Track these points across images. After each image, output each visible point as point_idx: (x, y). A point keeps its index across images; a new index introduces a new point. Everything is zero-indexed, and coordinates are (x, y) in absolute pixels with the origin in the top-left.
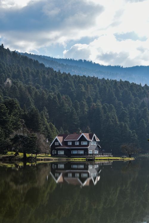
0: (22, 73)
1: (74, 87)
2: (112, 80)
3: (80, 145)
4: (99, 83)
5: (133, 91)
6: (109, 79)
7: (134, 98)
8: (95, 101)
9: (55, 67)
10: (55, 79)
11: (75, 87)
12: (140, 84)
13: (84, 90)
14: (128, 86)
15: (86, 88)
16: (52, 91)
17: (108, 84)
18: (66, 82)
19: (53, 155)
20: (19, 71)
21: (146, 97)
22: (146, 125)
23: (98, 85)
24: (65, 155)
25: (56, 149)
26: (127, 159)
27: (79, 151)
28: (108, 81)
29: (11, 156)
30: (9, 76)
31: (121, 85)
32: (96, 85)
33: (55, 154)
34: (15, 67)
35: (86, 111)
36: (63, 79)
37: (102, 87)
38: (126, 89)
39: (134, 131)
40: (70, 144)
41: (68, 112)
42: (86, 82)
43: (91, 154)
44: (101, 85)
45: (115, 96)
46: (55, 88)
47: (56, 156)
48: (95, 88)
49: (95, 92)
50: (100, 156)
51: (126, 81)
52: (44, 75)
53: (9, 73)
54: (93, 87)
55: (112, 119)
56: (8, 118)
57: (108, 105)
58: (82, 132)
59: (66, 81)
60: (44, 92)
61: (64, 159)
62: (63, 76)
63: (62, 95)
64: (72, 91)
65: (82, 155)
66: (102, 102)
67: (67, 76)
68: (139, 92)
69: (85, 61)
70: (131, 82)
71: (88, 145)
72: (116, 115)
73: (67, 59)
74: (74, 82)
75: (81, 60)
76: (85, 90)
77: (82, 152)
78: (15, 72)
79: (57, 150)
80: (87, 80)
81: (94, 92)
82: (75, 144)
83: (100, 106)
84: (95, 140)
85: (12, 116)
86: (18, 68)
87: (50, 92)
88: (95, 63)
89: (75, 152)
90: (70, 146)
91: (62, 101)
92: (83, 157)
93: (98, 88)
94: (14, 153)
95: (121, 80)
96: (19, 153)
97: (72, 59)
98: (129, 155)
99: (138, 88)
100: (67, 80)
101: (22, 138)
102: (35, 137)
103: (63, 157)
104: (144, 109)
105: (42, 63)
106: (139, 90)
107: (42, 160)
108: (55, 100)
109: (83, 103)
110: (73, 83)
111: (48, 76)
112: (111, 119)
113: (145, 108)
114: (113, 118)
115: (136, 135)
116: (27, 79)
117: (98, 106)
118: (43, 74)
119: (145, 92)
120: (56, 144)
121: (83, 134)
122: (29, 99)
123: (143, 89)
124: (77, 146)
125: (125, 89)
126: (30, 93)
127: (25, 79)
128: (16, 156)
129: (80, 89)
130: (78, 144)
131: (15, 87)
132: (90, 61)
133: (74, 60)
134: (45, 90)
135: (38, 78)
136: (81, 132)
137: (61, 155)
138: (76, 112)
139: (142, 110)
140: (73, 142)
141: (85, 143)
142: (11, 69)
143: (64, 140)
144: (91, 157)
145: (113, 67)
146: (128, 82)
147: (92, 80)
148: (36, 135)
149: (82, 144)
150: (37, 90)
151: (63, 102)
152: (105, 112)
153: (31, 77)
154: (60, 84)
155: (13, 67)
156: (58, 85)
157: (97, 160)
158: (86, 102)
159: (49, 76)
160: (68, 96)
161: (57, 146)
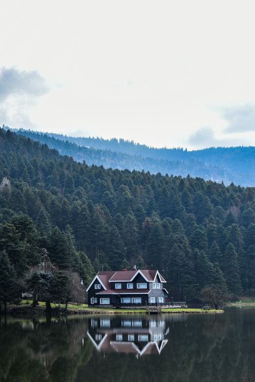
0: (26, 169)
1: (112, 190)
2: (174, 176)
3: (135, 289)
4: (153, 183)
5: (213, 196)
6: (170, 176)
7: (214, 207)
8: (149, 214)
9: (73, 152)
10: (80, 176)
11: (115, 191)
12: (223, 183)
13: (129, 196)
14: (203, 187)
15: (134, 192)
16: (77, 197)
17: (170, 184)
18: (98, 182)
19: (92, 305)
20: (21, 166)
21: (234, 205)
22: (236, 254)
23: (153, 187)
24: (112, 306)
25: (96, 296)
26: (212, 311)
27: (133, 299)
28: (167, 179)
29: (26, 307)
30: (5, 174)
31: (191, 185)
32: (149, 186)
33: (95, 304)
34: (14, 159)
35: (136, 231)
36: (95, 178)
37: (160, 189)
38: (200, 192)
39: (217, 263)
40: (119, 287)
41: (105, 233)
42: (132, 181)
43: (153, 304)
44: (157, 186)
45: (183, 204)
46: (81, 192)
47: (96, 306)
48: (148, 192)
49: (148, 198)
50: (167, 306)
51: (198, 179)
52: (63, 171)
53: (5, 169)
54: (145, 190)
55: (179, 244)
56: (20, 247)
57: (172, 219)
58: (137, 268)
59: (99, 180)
60: (66, 200)
61: (111, 312)
62: (94, 171)
63: (94, 204)
64: (111, 196)
65: (139, 305)
66: (162, 216)
67: (99, 172)
68: (221, 196)
69: (122, 141)
70: (206, 180)
71: (148, 289)
72: (185, 238)
73: (91, 138)
74: (113, 181)
75: (115, 139)
76: (132, 195)
77: (138, 301)
78: (15, 167)
79: (99, 297)
80: (133, 178)
81: (146, 199)
82: (128, 288)
83: (158, 222)
84: (159, 281)
85: (25, 242)
86: (19, 160)
87: (74, 199)
88: (138, 144)
89: (127, 301)
90: (118, 290)
91: (96, 214)
92: (141, 309)
93: (152, 192)
94: (31, 302)
95: (189, 176)
96: (39, 302)
97: (100, 138)
98: (215, 304)
99: (220, 190)
100: (101, 179)
101: (43, 278)
102: (64, 277)
103: (107, 308)
104: (233, 227)
105: (54, 149)
106: (222, 193)
107: (75, 313)
108: (84, 213)
109: (130, 218)
110: (110, 183)
111: (68, 172)
112: (177, 243)
113: (234, 225)
114: (181, 243)
115: (220, 270)
116: (34, 178)
117: (155, 222)
118: (59, 168)
119: (232, 197)
120: (97, 287)
121: (139, 271)
122: (42, 212)
123: (228, 192)
124: (130, 290)
125: (197, 193)
126: (43, 201)
127: (31, 178)
128: (35, 306)
129: (124, 193)
130: (131, 287)
131: (19, 193)
132: (130, 142)
133: (103, 139)
134: (67, 197)
135: (52, 175)
136: (135, 267)
137: (105, 306)
138: (120, 233)
139: (229, 228)
140: (124, 285)
141: (143, 286)
142: (8, 162)
143: (110, 281)
144: (154, 309)
145: (170, 150)
146: (202, 180)
147: (142, 177)
148: (66, 273)
149: (139, 287)
150: (54, 197)
151: (97, 216)
152: (167, 233)
153: (41, 175)
154: (89, 186)
155: (10, 159)
156: (85, 188)
157: (164, 313)
158: (135, 215)
159: (70, 172)
160: (105, 205)
161: (98, 291)
